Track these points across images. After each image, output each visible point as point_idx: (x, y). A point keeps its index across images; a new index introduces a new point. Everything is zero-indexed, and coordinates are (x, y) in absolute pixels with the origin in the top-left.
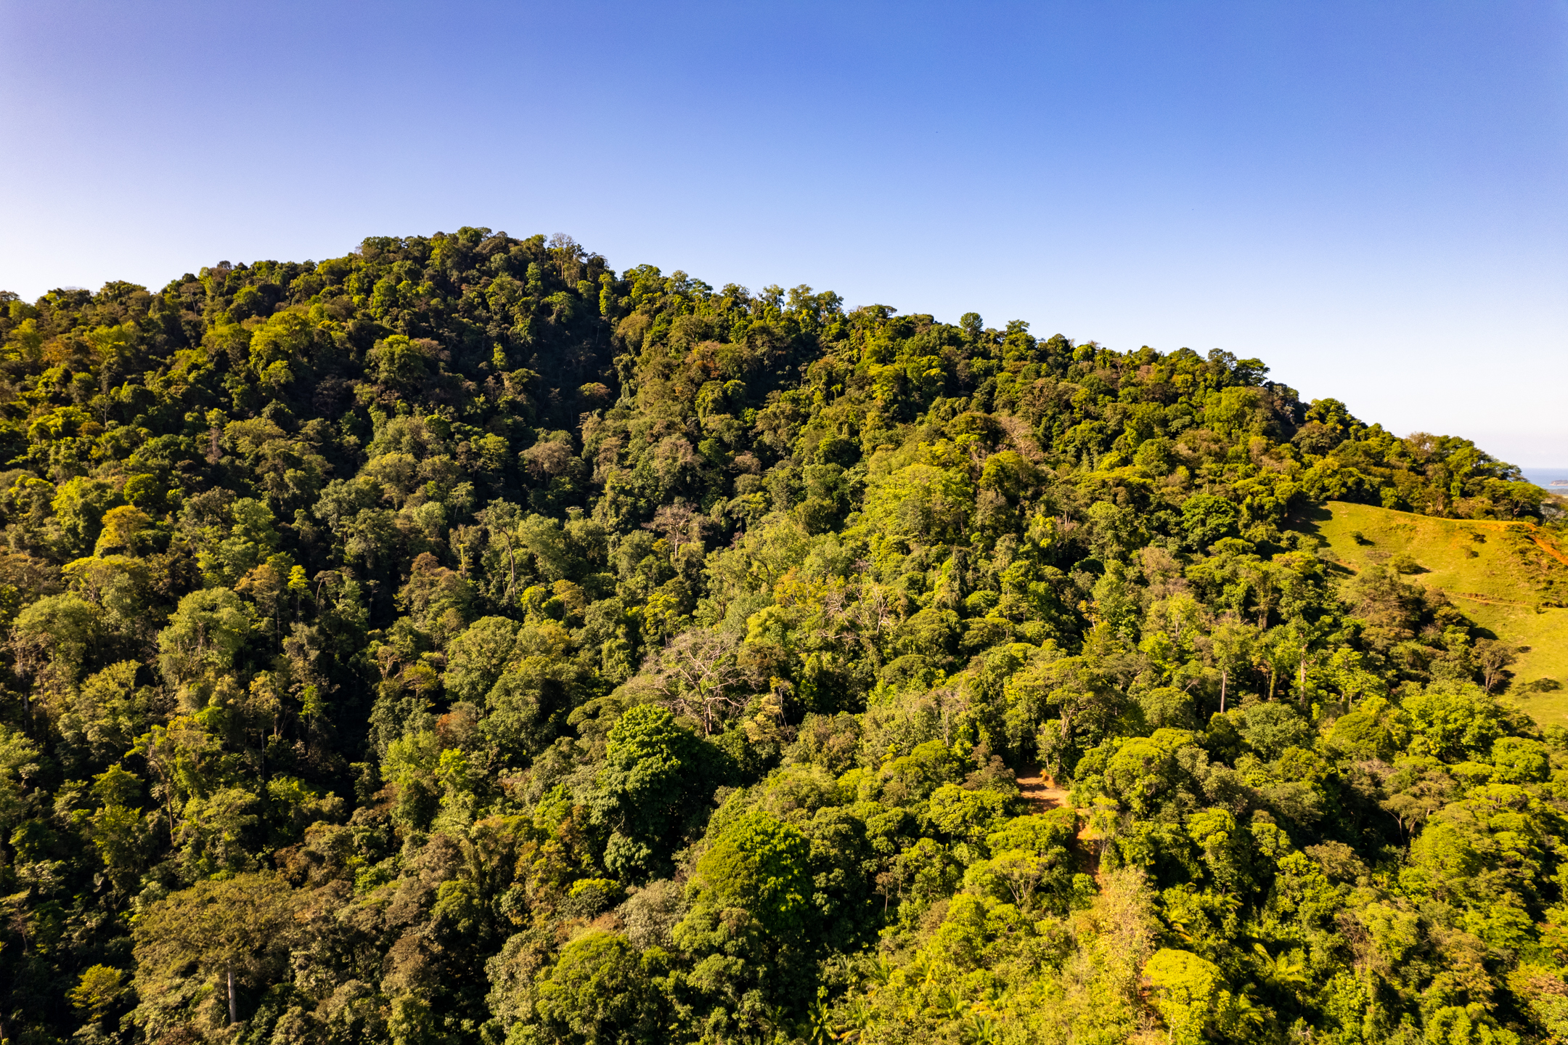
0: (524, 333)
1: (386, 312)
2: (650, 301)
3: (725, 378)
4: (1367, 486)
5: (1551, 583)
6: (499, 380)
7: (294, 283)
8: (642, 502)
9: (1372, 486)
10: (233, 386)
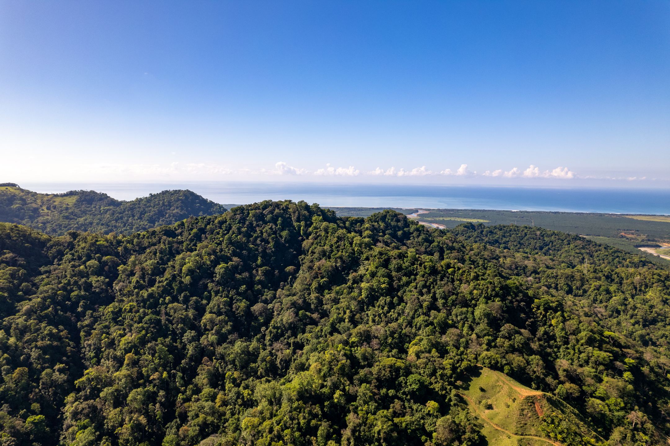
0: (272, 247)
1: (227, 247)
2: (316, 233)
3: (322, 278)
4: (499, 365)
5: (526, 424)
6: (257, 271)
7: (208, 227)
8: (279, 331)
9: (501, 364)
10: (175, 286)
